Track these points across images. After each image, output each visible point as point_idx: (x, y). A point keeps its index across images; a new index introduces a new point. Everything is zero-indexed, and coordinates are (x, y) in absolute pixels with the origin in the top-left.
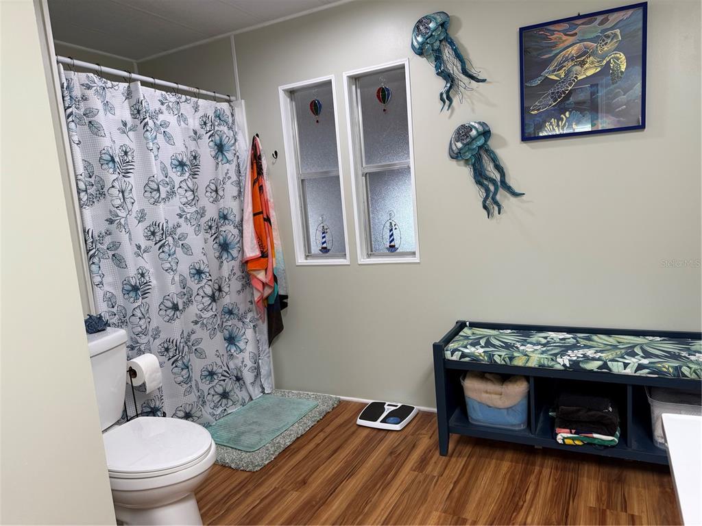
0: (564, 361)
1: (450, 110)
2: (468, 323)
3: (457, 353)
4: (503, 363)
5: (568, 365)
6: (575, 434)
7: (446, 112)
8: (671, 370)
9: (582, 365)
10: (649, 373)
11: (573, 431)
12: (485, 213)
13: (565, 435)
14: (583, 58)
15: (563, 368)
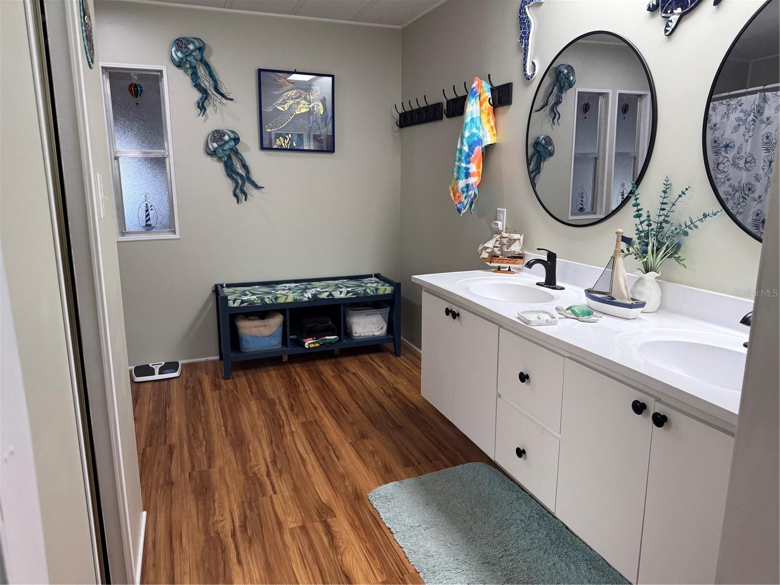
0: (308, 295)
1: (204, 116)
2: (224, 285)
3: (237, 301)
4: (271, 302)
5: (311, 297)
6: (316, 339)
7: (202, 118)
8: (362, 292)
9: (318, 296)
10: (352, 295)
11: (315, 338)
12: (235, 200)
13: (310, 342)
14: (299, 100)
15: (308, 300)
